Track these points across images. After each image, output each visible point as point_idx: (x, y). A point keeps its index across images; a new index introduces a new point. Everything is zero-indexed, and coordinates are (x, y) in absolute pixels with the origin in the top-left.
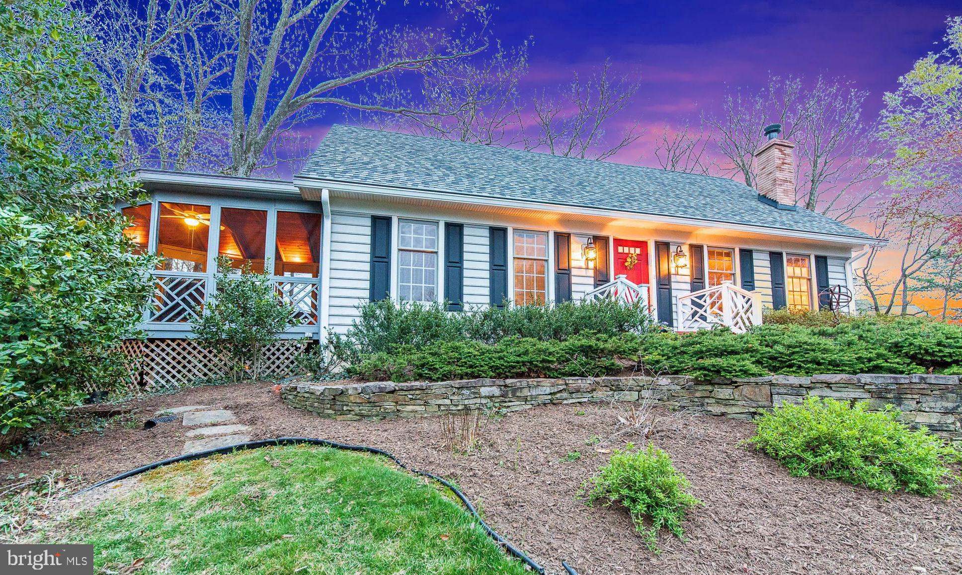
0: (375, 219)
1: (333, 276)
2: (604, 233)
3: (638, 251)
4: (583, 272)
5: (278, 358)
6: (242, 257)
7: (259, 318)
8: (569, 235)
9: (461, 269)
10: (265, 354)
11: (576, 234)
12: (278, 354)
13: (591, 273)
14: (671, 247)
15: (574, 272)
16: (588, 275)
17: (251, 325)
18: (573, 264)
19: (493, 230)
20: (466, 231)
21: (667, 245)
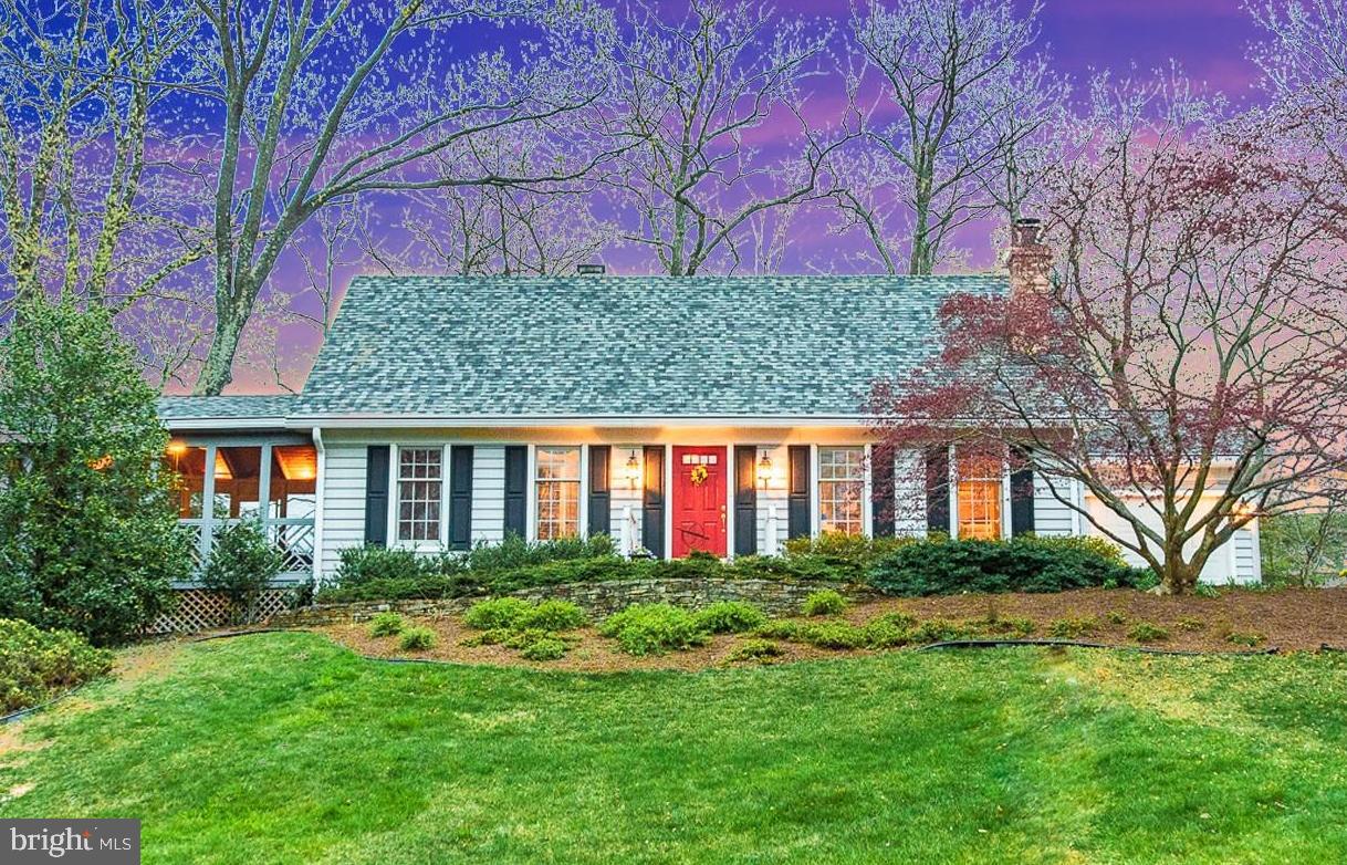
0: (371, 449)
1: (326, 516)
2: (658, 441)
3: (713, 459)
4: (627, 494)
5: (272, 609)
6: (230, 477)
7: (253, 566)
8: (608, 448)
9: (470, 500)
10: (258, 605)
11: (618, 446)
12: (271, 604)
13: (639, 494)
14: (758, 451)
15: (614, 494)
16: (635, 497)
17: (247, 573)
18: (614, 484)
19: (510, 450)
20: (477, 454)
21: (751, 450)
